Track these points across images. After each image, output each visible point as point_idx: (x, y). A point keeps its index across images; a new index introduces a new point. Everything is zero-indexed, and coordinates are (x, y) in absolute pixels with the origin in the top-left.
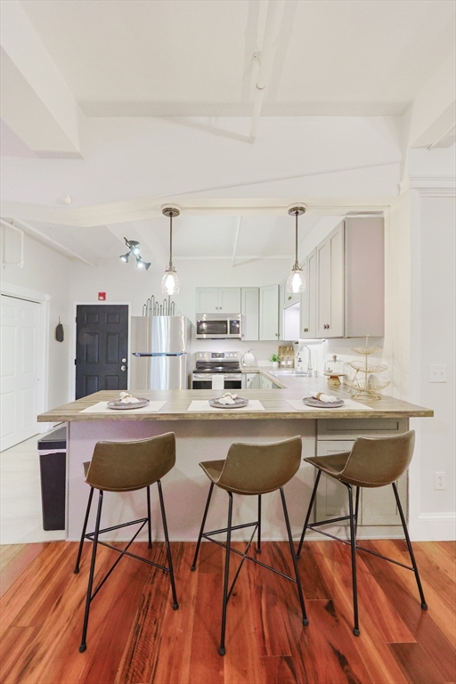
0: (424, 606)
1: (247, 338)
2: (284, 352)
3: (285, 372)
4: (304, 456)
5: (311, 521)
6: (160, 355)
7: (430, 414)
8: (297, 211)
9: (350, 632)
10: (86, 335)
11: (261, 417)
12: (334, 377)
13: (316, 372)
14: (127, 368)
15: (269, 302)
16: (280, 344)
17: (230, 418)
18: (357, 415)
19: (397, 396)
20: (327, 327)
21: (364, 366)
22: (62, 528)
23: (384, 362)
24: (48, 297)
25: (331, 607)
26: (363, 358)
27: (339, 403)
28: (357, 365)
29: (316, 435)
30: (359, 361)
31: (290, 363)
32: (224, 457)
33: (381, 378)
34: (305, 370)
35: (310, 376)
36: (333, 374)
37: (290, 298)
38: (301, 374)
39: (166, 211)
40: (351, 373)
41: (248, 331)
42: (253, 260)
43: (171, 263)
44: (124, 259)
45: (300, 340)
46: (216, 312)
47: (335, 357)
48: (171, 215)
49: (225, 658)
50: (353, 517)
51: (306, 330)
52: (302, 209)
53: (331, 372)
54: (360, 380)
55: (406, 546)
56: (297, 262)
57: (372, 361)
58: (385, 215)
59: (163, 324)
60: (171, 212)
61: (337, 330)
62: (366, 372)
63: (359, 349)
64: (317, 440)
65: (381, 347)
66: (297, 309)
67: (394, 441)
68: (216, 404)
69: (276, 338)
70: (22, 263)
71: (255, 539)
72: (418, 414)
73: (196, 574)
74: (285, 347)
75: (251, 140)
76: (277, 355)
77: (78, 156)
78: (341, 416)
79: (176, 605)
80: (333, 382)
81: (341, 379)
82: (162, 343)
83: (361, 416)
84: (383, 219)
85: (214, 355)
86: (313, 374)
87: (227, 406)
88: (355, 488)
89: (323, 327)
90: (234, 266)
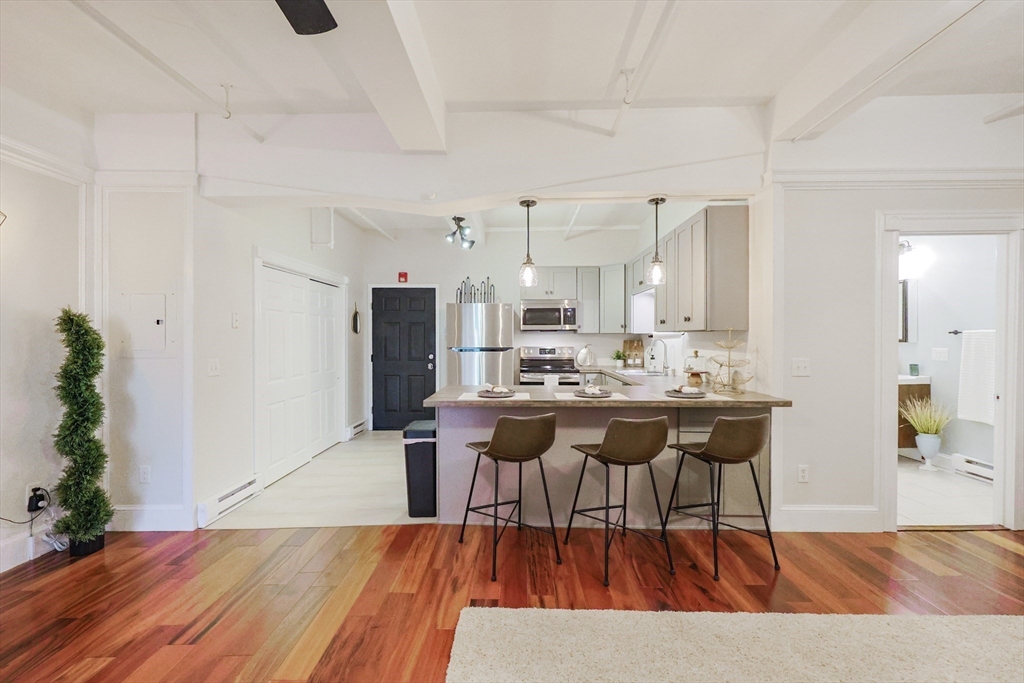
0: (777, 567)
1: (584, 330)
2: (630, 348)
3: (631, 372)
4: (668, 443)
5: (674, 505)
6: (472, 350)
7: (788, 404)
8: (657, 202)
9: (712, 580)
10: (384, 325)
11: (627, 405)
12: (696, 375)
13: (674, 371)
14: (434, 367)
15: (613, 286)
16: (626, 338)
17: (598, 405)
18: (718, 405)
19: (760, 390)
20: (687, 319)
21: (727, 360)
22: (435, 515)
23: (748, 357)
24: (346, 280)
25: (694, 566)
26: (726, 353)
27: (701, 395)
28: (721, 359)
29: (678, 426)
30: (722, 355)
31: (638, 361)
32: (601, 442)
33: (745, 373)
34: (660, 368)
35: (667, 375)
36: (694, 371)
37: (641, 283)
38: (655, 373)
39: (522, 203)
40: (713, 369)
41: (586, 321)
42: (591, 231)
43: (528, 255)
44: (450, 239)
45: (654, 333)
46: (546, 297)
47: (696, 352)
48: (528, 206)
49: (609, 588)
50: (715, 505)
51: (663, 322)
52: (663, 200)
53: (691, 369)
54: (724, 376)
55: (768, 534)
56: (657, 254)
57: (735, 356)
58: (750, 203)
59: (478, 311)
60: (528, 204)
61: (698, 323)
62: (729, 367)
63: (722, 343)
64: (679, 432)
65: (746, 341)
66: (651, 295)
67: (749, 422)
68: (582, 394)
69: (622, 331)
70: (333, 242)
71: (621, 522)
72: (778, 404)
73: (569, 546)
74: (632, 342)
75: (611, 134)
76: (621, 351)
77: (443, 153)
78: (703, 406)
79: (559, 561)
80: (694, 380)
81: (703, 376)
82: (477, 336)
83: (722, 405)
84: (748, 207)
85: (543, 351)
86: (670, 372)
87: (594, 396)
88: (717, 464)
89: (683, 319)
90: (568, 239)
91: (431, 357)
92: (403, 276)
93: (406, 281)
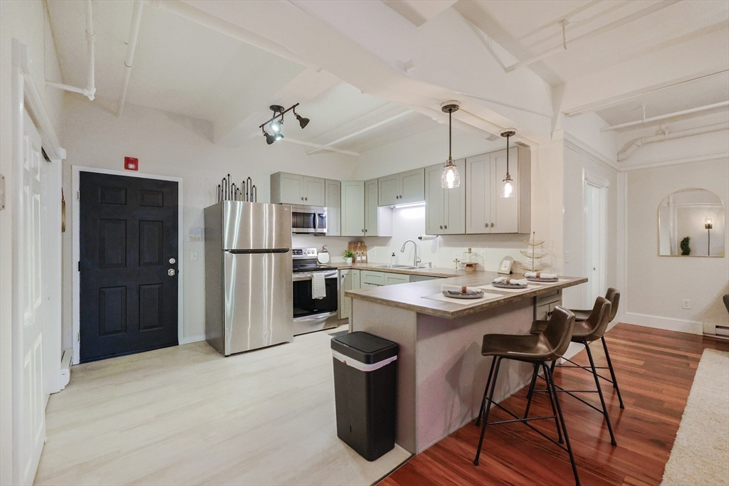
1: (330, 233)
2: (355, 248)
8: (508, 134)
10: (100, 222)
12: (470, 266)
14: (177, 272)
16: (351, 240)
20: (490, 225)
21: (531, 254)
31: (364, 258)
37: (399, 197)
41: (331, 226)
46: (302, 203)
47: (470, 249)
48: (450, 111)
62: (533, 258)
64: (534, 307)
69: (362, 234)
74: (356, 243)
75: (508, 70)
91: (172, 261)
92: (129, 161)
93: (136, 169)
